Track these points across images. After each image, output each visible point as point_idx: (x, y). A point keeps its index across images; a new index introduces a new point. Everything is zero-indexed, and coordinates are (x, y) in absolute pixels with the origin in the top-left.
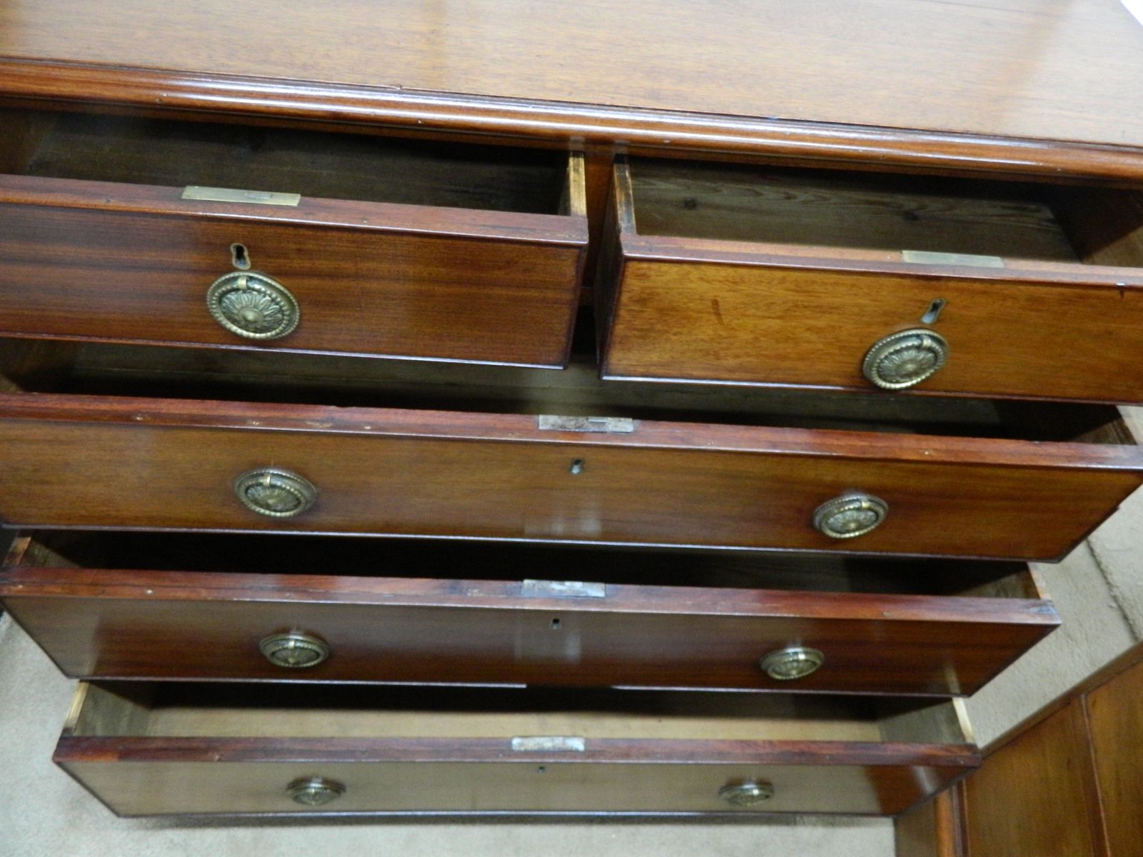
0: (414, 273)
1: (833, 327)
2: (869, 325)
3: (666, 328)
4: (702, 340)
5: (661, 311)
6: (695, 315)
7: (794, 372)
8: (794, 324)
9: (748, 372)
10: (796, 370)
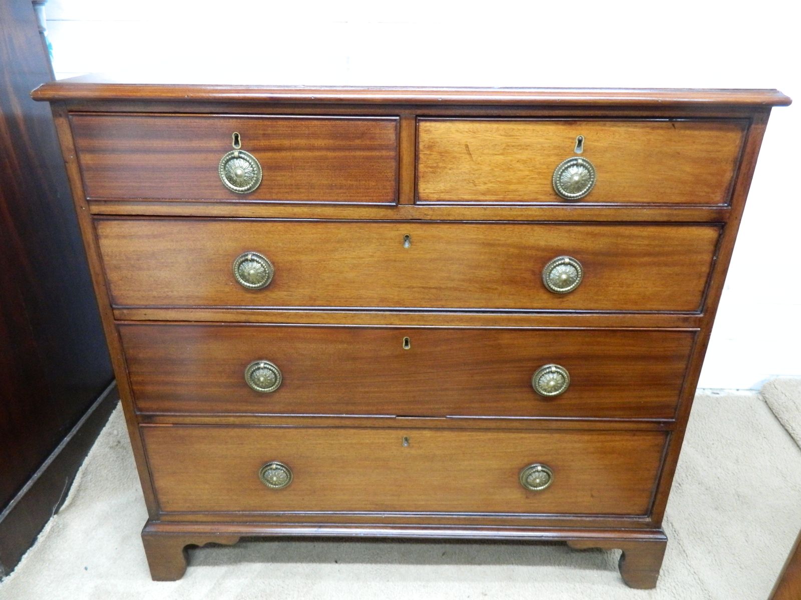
0: (318, 144)
1: (530, 159)
2: (549, 156)
3: (445, 165)
4: (464, 172)
5: (440, 153)
6: (458, 155)
7: (517, 193)
8: (510, 158)
9: (493, 195)
10: (518, 191)
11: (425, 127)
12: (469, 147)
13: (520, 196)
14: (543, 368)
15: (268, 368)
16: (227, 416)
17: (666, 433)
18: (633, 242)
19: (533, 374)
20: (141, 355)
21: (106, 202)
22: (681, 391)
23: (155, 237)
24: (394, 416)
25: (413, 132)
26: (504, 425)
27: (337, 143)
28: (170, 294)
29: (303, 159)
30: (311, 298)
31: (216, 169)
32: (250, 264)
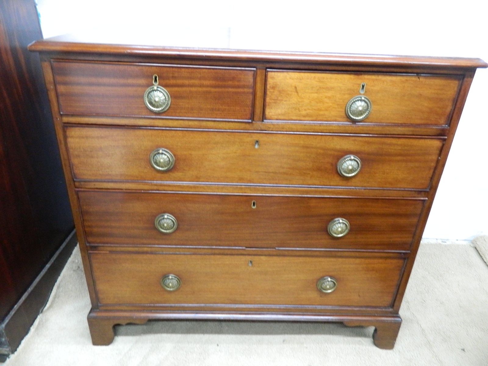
0: (205, 83)
1: (333, 96)
2: (344, 94)
3: (282, 99)
4: (294, 103)
5: (280, 91)
6: (290, 93)
7: (324, 116)
8: (321, 95)
9: (310, 117)
11: (271, 75)
12: (297, 88)
13: (326, 118)
14: (334, 220)
15: (169, 219)
16: (143, 247)
17: (405, 259)
18: (392, 147)
19: (328, 224)
20: (91, 210)
21: (73, 115)
22: (414, 235)
23: (102, 137)
24: (244, 248)
25: (264, 77)
26: (309, 253)
27: (218, 83)
28: (110, 173)
29: (196, 92)
30: (197, 177)
31: (142, 97)
32: (161, 156)
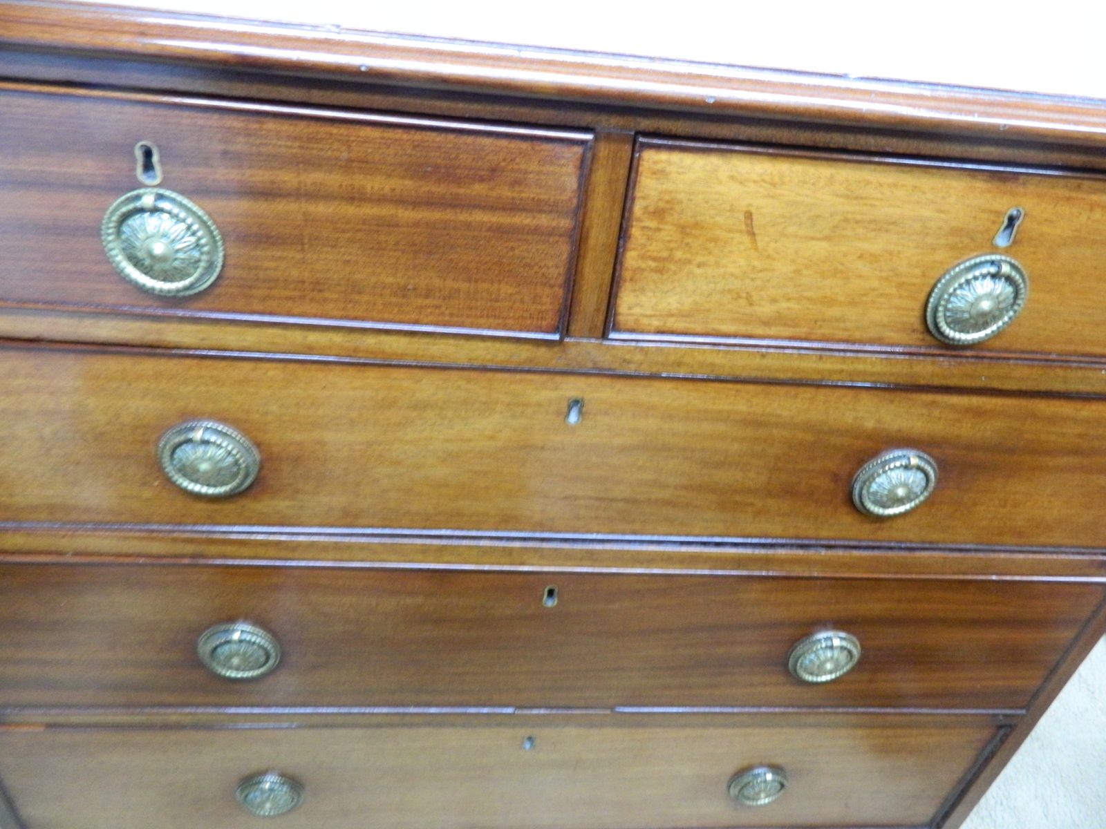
0: (372, 188)
1: (890, 253)
2: (934, 249)
3: (689, 256)
4: (732, 275)
5: (683, 229)
6: (723, 235)
7: (841, 325)
8: (844, 249)
9: (785, 325)
10: (844, 321)
11: (655, 163)
12: (754, 217)
13: (845, 330)
14: (814, 638)
15: (249, 641)
18: (1053, 429)
22: (1053, 670)
25: (623, 172)
27: (427, 189)
29: (332, 222)
31: (95, 232)
32: (201, 449)
